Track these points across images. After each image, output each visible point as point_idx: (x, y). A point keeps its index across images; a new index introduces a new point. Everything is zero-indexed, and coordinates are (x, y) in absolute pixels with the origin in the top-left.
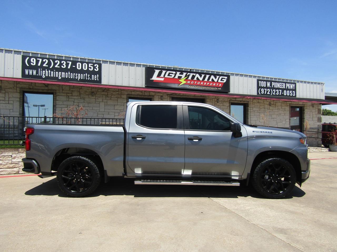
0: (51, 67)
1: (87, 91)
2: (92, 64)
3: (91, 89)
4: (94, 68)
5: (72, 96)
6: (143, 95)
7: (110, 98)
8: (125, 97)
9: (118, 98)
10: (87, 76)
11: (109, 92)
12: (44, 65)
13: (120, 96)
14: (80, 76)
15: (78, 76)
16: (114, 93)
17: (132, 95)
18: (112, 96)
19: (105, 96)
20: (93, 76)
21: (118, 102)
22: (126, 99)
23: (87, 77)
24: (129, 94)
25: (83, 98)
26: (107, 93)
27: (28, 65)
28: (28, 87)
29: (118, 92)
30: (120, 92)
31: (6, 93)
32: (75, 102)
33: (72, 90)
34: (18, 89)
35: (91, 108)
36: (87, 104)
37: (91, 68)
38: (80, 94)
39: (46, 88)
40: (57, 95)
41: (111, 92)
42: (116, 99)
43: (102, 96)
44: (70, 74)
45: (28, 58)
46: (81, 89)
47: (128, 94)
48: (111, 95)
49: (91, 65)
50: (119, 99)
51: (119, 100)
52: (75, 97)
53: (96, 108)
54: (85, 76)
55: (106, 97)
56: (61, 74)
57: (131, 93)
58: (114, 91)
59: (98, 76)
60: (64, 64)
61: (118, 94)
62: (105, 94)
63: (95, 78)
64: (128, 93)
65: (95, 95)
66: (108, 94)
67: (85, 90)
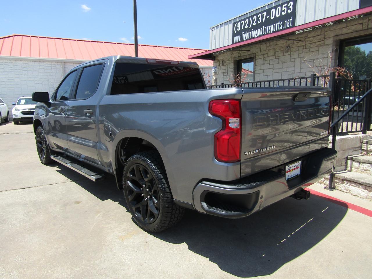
0: (250, 28)
1: (282, 45)
2: (286, 5)
3: (287, 42)
4: (288, 8)
5: (268, 56)
6: (364, 29)
7: (308, 49)
8: (330, 41)
9: (319, 46)
10: (280, 24)
11: (308, 39)
12: (246, 27)
13: (323, 42)
14: (273, 28)
15: (271, 28)
16: (315, 40)
17: (342, 34)
18: (312, 46)
19: (302, 47)
20: (286, 21)
21: (318, 54)
22: (332, 45)
23: (280, 27)
24: (338, 34)
25: (277, 58)
26: (304, 42)
27: (236, 32)
28: (237, 56)
29: (319, 37)
30: (323, 36)
31: (227, 65)
32: (270, 64)
33: (268, 49)
34: (232, 59)
35: (285, 70)
36: (282, 64)
37: (284, 11)
38: (275, 52)
39: (249, 53)
40: (256, 59)
41: (310, 39)
42: (317, 49)
43: (298, 50)
44: (264, 29)
45: (236, 24)
46: (276, 45)
47: (336, 36)
48: (310, 44)
49: (285, 7)
50: (321, 47)
51: (321, 49)
52: (271, 58)
53: (290, 69)
54: (278, 25)
55: (303, 49)
56: (257, 31)
57: (340, 33)
58: (315, 35)
59: (291, 20)
60: (260, 19)
61: (320, 39)
62: (302, 45)
63: (288, 23)
64: (335, 34)
65: (291, 49)
66: (306, 44)
67: (280, 45)
